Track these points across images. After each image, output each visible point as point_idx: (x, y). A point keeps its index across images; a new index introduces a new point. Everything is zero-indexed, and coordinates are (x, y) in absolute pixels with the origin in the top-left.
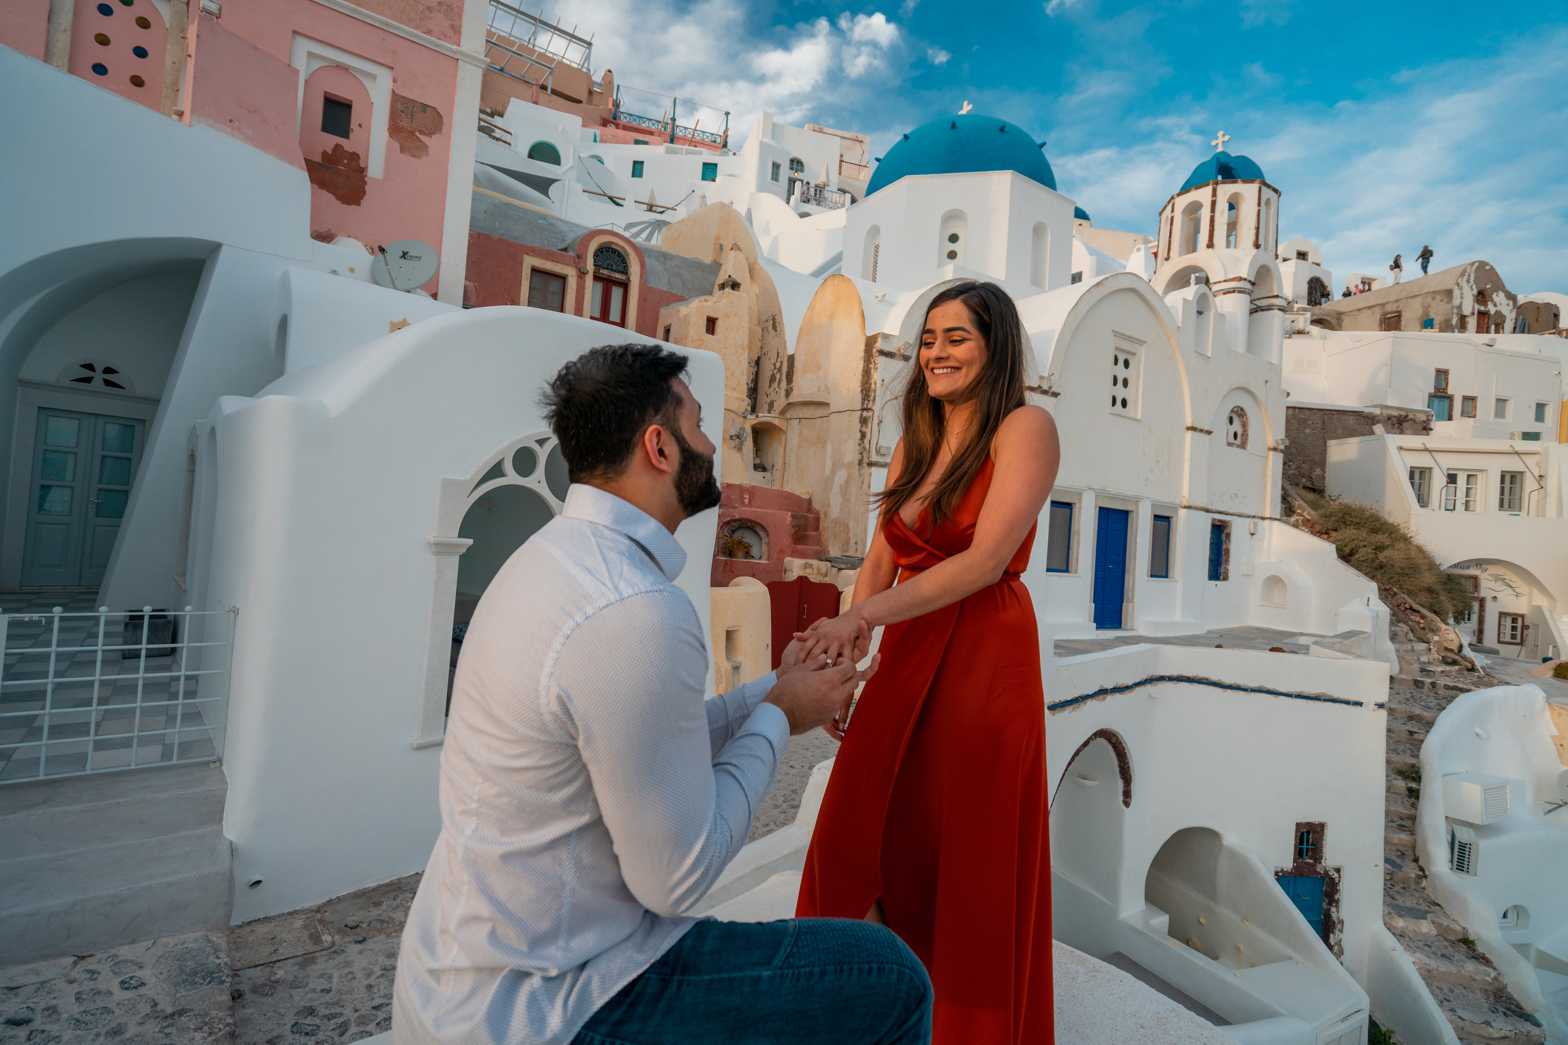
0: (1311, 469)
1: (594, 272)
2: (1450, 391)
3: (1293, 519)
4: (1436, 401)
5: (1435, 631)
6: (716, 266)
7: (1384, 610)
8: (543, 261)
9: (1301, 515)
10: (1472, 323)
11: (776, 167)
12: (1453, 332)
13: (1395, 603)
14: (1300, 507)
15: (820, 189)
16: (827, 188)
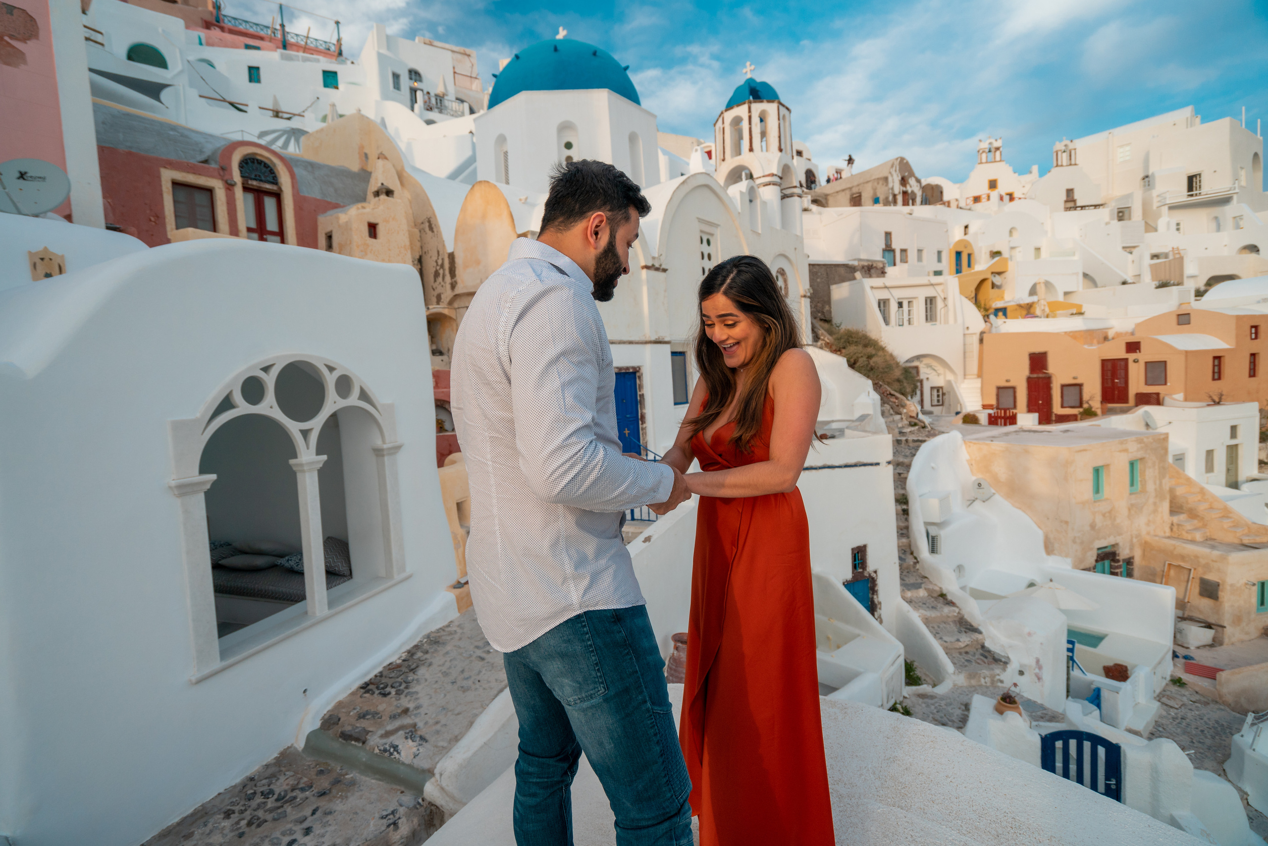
0: (823, 307)
1: (243, 184)
2: (894, 246)
3: (819, 343)
4: (887, 253)
5: (904, 406)
6: (365, 175)
7: (876, 397)
8: (184, 174)
9: (823, 340)
10: (900, 199)
11: (396, 77)
12: (890, 205)
13: (881, 392)
14: (822, 334)
15: (440, 98)
16: (446, 97)
